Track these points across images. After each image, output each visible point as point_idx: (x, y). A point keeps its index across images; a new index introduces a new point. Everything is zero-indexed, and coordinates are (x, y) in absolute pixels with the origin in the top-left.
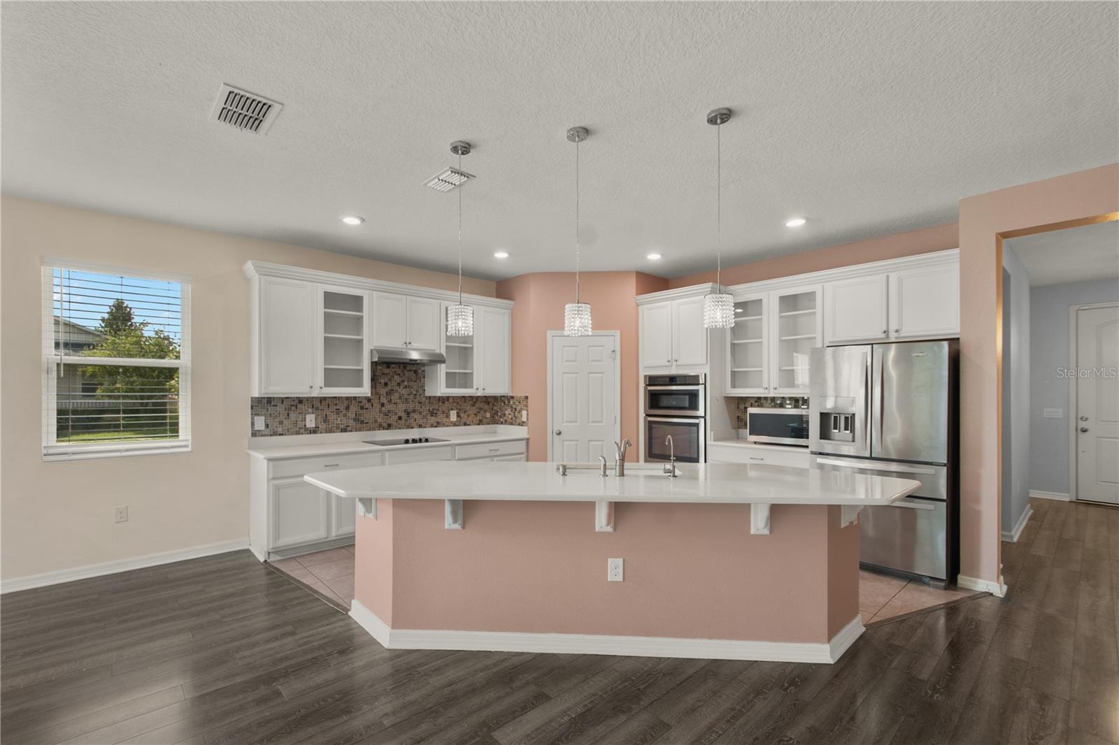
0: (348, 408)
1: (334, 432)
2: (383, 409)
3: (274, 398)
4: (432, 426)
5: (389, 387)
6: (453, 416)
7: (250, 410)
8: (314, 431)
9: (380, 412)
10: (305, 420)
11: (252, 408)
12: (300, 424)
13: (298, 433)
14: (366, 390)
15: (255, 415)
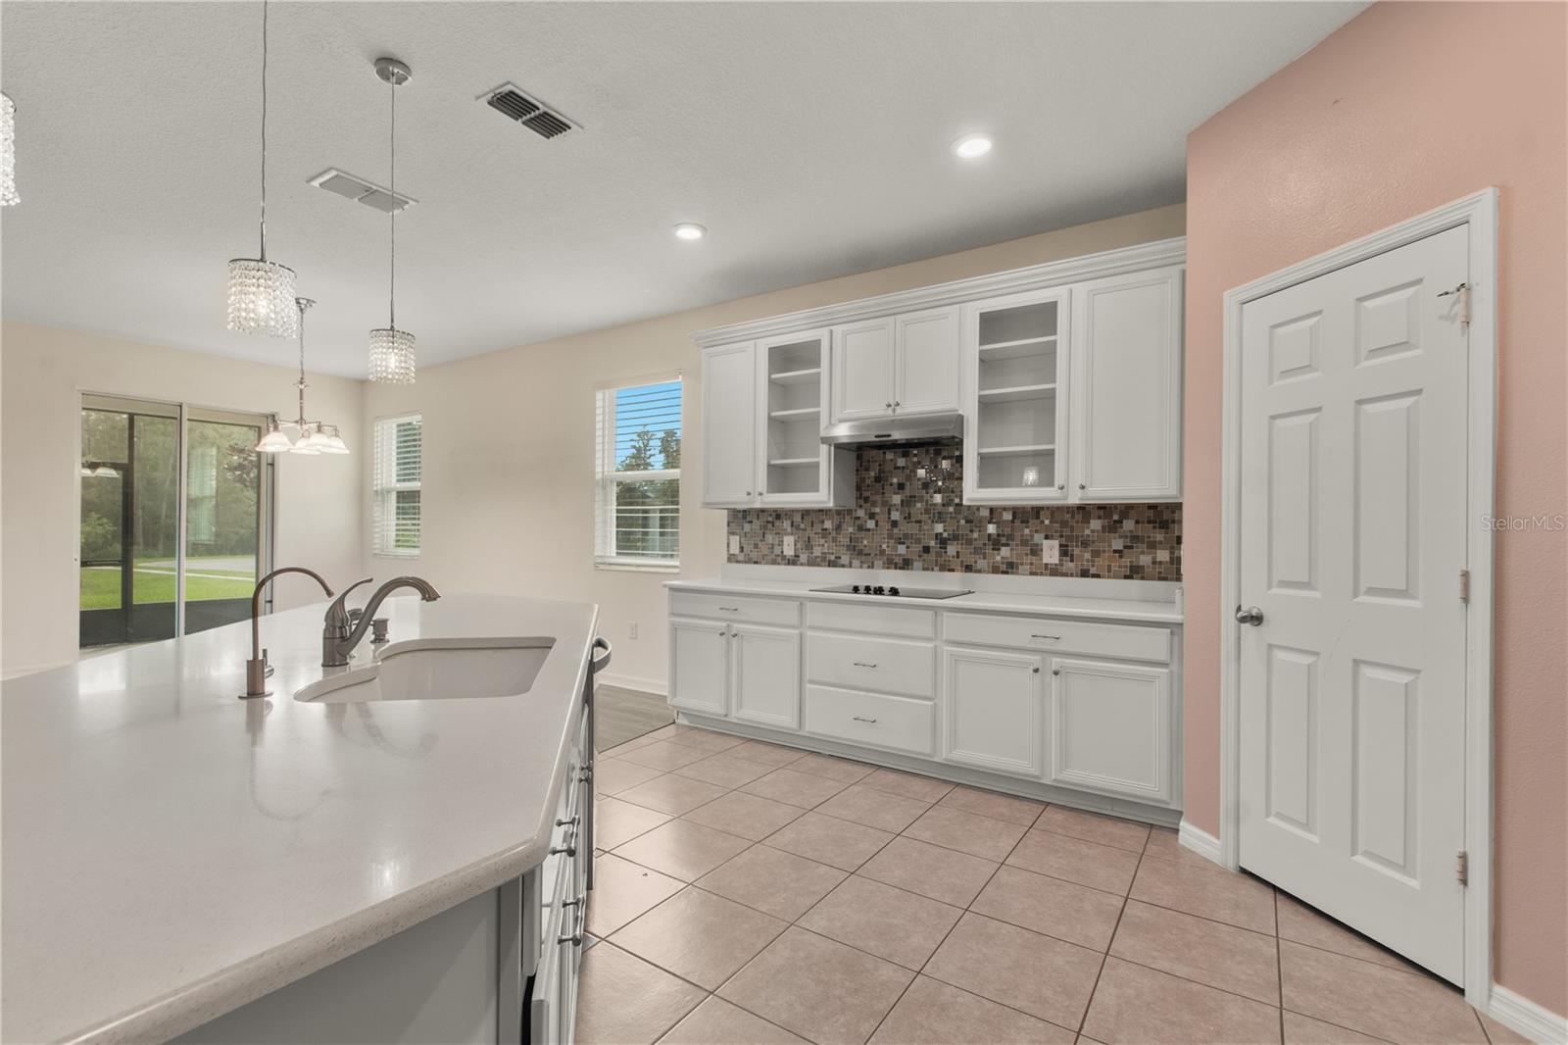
0: (838, 528)
1: (819, 565)
2: (896, 531)
3: (749, 510)
4: (995, 570)
5: (907, 491)
6: (1051, 552)
7: (726, 528)
8: (793, 561)
9: (890, 536)
10: (781, 543)
11: (728, 525)
12: (777, 551)
13: (774, 562)
14: (822, 496)
15: (731, 533)
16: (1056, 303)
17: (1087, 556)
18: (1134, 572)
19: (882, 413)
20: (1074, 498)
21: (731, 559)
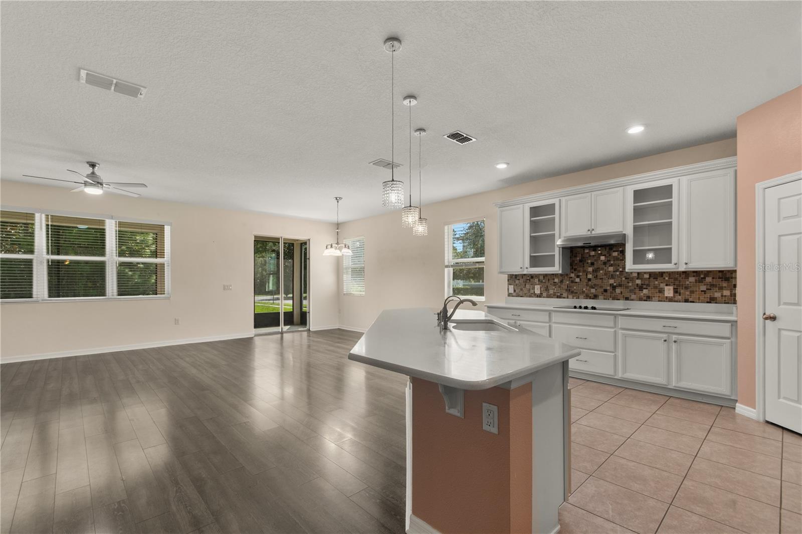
0: (562, 282)
1: (552, 298)
2: (590, 283)
3: (518, 275)
4: (641, 299)
5: (596, 266)
6: (669, 292)
7: (507, 282)
8: (540, 296)
9: (587, 285)
10: (534, 288)
12: (532, 291)
13: (530, 296)
14: (556, 268)
15: (509, 284)
16: (672, 185)
17: (688, 293)
18: (712, 300)
19: (585, 233)
20: (682, 268)
21: (510, 295)
